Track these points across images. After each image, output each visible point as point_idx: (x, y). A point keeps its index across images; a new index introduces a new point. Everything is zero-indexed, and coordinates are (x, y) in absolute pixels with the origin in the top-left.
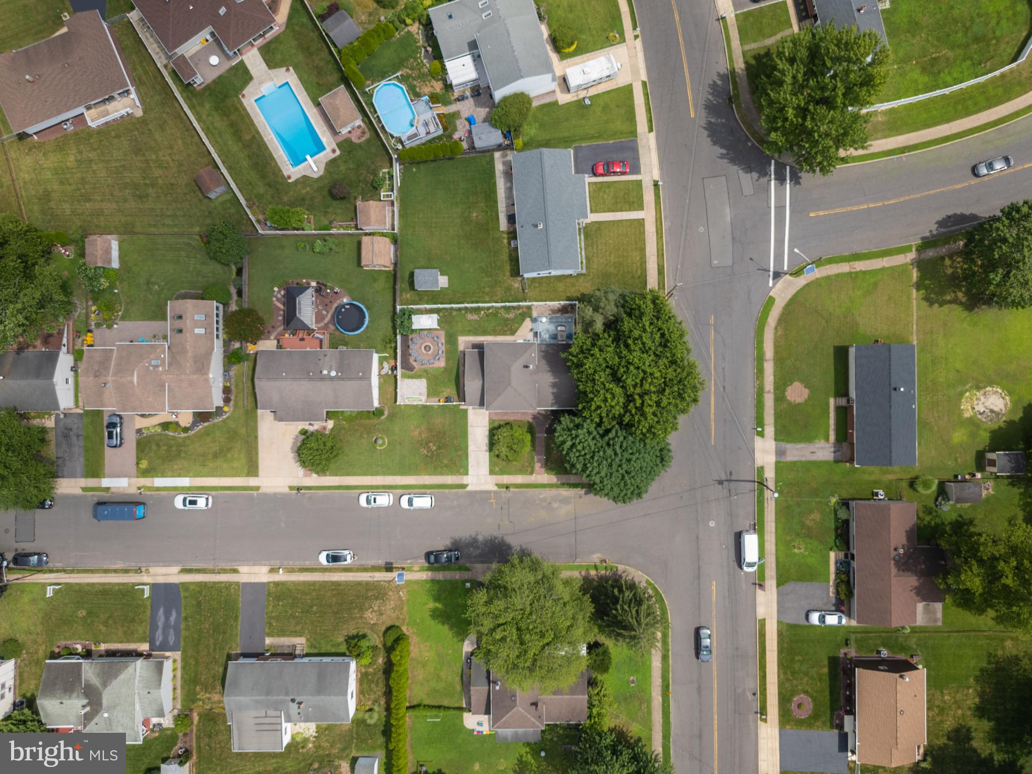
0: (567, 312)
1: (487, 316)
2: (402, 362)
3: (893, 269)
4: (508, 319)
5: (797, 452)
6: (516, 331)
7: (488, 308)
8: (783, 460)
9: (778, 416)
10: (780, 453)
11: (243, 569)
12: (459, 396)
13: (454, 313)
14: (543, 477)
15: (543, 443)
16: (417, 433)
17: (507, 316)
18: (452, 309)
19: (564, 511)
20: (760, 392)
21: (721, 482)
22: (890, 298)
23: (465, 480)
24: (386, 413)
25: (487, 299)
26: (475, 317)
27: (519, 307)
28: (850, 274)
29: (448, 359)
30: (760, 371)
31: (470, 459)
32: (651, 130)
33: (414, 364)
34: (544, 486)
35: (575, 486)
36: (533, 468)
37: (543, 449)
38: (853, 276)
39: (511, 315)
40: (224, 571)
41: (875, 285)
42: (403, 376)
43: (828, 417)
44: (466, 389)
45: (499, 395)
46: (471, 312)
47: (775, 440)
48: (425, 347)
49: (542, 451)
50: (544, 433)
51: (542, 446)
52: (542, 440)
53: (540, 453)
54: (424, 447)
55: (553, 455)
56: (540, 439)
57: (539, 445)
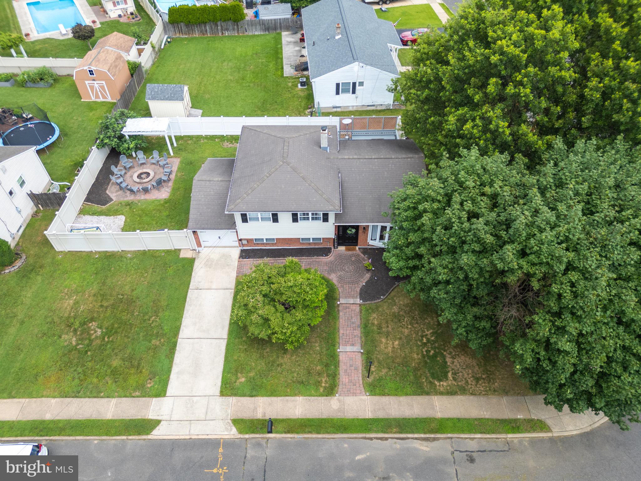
16: (69, 303)
23: (155, 409)
31: (178, 357)
37: (358, 332)
49: (353, 336)
50: (356, 298)
51: (354, 325)
52: (353, 312)
53: (351, 340)
54: (75, 331)
55: (382, 346)
56: (348, 310)
57: (346, 324)
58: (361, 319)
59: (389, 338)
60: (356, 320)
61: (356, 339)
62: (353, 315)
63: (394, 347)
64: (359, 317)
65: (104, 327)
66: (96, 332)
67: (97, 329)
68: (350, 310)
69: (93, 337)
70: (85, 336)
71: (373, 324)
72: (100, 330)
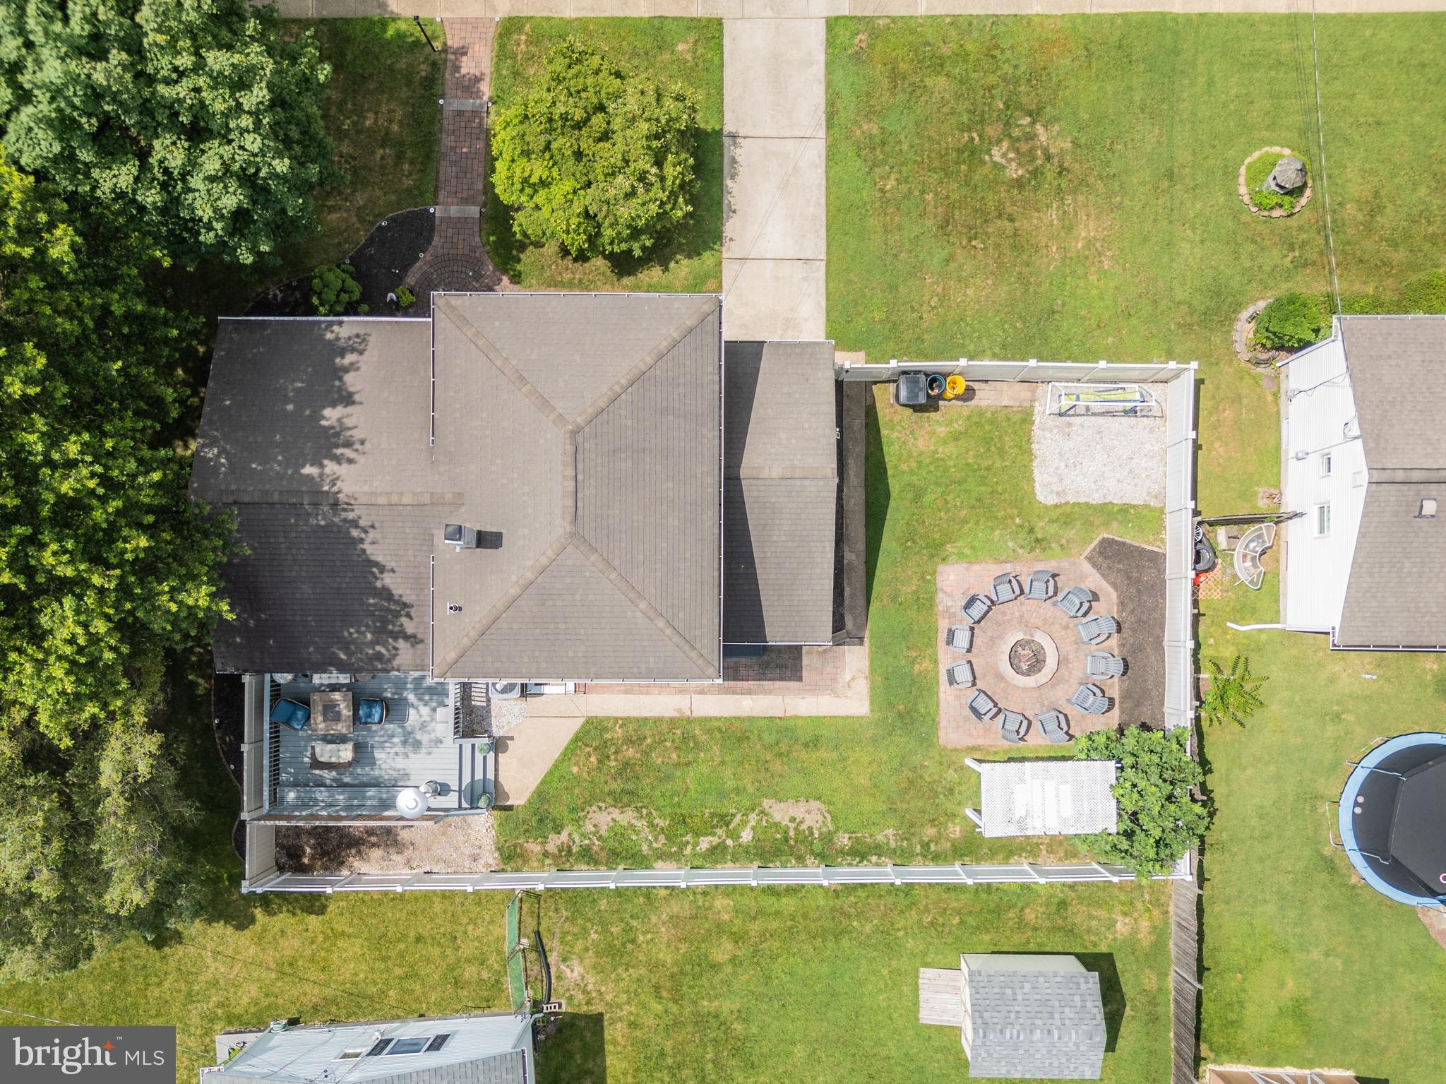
0: (321, 834)
1: (724, 820)
2: (1158, 588)
4: (622, 799)
6: (579, 739)
7: (716, 854)
12: (871, 413)
13: (887, 835)
15: (447, 170)
16: (1086, 230)
17: (626, 817)
18: (903, 857)
24: (1244, 331)
25: (720, 903)
26: (781, 813)
27: (564, 858)
29: (925, 602)
31: (816, 96)
33: (1094, 580)
36: (503, 51)
37: (447, 141)
39: (603, 819)
42: (1152, 517)
44: (831, 434)
45: (638, 379)
46: (805, 838)
48: (1037, 663)
49: (457, 133)
50: (442, 219)
51: (453, 158)
52: (453, 190)
53: (463, 125)
54: (1048, 158)
55: (399, 115)
56: (465, 195)
57: (469, 161)
58: (438, 173)
59: (383, 133)
60: (449, 169)
61: (451, 127)
62: (454, 181)
63: (376, 113)
64: (442, 178)
65: (989, 165)
66: (1004, 155)
67: (1004, 162)
68: (459, 195)
69: (1005, 144)
70: (1024, 147)
71: (412, 163)
72: (995, 159)
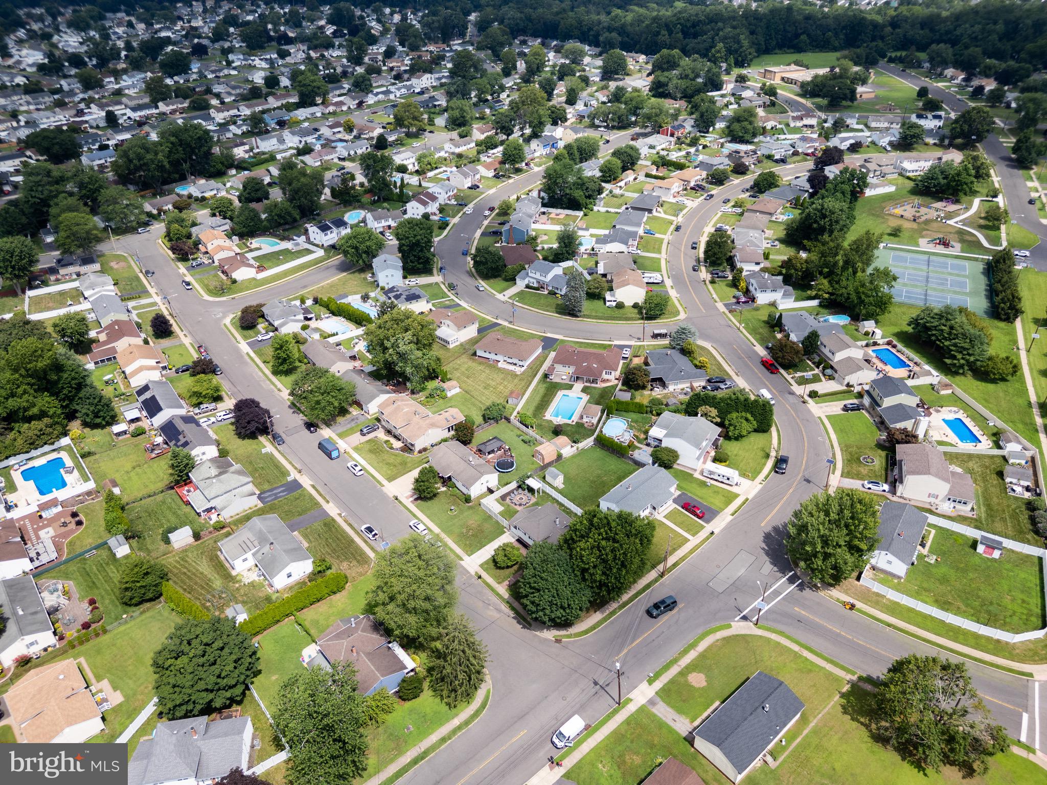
3: (831, 674)
5: (663, 712)
8: (650, 707)
9: (672, 681)
10: (651, 702)
11: (331, 504)
14: (503, 590)
19: (492, 613)
20: (675, 661)
21: (596, 683)
22: (814, 686)
23: (465, 557)
28: (796, 653)
30: (685, 652)
31: (479, 552)
32: (732, 515)
34: (498, 594)
35: (513, 608)
36: (503, 581)
38: (797, 655)
40: (324, 498)
41: (810, 671)
43: (706, 709)
47: (656, 693)
